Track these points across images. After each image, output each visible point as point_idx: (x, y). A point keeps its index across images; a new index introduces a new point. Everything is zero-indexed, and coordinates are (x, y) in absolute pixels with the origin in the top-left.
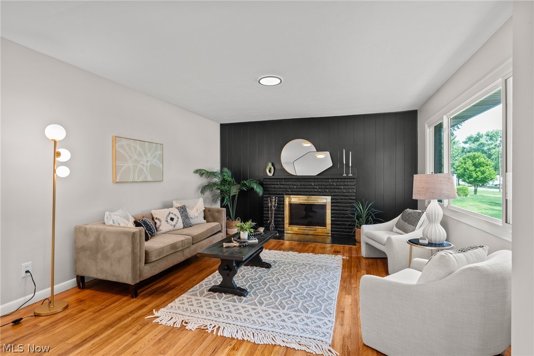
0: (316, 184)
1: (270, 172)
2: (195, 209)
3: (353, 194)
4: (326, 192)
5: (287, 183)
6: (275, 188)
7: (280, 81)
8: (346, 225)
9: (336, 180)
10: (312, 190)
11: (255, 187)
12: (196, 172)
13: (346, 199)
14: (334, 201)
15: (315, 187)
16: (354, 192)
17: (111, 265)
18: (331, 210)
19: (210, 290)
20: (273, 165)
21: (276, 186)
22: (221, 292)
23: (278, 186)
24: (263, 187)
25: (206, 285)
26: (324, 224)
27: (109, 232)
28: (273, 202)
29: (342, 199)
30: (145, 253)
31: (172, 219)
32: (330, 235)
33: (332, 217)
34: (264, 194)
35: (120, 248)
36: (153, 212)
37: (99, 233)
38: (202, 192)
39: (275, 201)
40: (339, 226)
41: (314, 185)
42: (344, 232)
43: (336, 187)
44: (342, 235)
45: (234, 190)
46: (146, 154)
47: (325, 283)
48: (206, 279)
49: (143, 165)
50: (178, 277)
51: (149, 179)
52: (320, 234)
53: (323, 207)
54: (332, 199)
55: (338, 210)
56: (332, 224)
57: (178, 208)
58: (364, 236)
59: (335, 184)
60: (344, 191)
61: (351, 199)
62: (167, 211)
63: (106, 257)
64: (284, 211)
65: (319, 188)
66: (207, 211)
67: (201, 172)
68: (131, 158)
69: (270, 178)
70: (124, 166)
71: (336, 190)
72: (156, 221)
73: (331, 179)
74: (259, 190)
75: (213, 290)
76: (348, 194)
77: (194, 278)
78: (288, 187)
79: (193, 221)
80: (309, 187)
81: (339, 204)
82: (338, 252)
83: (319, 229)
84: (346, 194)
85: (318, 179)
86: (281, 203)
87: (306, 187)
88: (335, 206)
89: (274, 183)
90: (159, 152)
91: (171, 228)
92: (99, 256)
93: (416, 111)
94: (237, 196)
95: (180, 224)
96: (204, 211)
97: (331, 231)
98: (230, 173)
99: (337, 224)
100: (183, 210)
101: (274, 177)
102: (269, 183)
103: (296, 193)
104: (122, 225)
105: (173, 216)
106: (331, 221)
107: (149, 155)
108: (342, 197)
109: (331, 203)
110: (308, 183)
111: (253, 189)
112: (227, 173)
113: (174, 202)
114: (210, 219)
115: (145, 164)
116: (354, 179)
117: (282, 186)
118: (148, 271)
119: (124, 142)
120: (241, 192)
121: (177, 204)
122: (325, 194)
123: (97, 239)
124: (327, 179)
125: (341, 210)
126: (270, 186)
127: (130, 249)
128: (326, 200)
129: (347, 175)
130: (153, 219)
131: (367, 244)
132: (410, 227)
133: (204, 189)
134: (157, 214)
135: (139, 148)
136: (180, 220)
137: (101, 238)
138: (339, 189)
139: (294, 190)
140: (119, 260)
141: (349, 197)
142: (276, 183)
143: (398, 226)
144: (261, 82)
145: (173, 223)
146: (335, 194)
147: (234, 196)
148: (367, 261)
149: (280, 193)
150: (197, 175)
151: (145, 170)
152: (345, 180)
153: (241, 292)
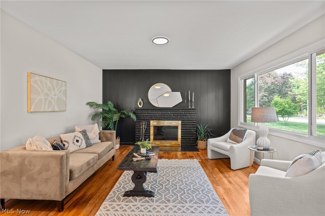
0: (171, 113)
1: (140, 104)
2: (93, 132)
3: (195, 119)
4: (178, 118)
5: (152, 112)
6: (143, 115)
7: (167, 41)
8: (191, 139)
9: (184, 111)
10: (169, 117)
11: (132, 115)
12: (88, 104)
13: (190, 122)
14: (183, 124)
15: (171, 115)
16: (195, 118)
17: (38, 185)
18: (181, 130)
19: (124, 196)
20: (142, 100)
21: (144, 114)
22: (133, 196)
23: (146, 114)
24: (136, 115)
25: (117, 191)
26: (176, 139)
27: (35, 157)
28: (143, 126)
29: (188, 122)
30: (70, 172)
31: (77, 141)
32: (180, 145)
33: (181, 134)
34: (137, 120)
35: (48, 170)
36: (61, 136)
37: (23, 158)
38: (93, 119)
39: (145, 124)
40: (186, 140)
41: (171, 114)
42: (189, 143)
43: (184, 115)
44: (188, 145)
45: (116, 117)
46: (54, 89)
47: (199, 179)
48: (115, 187)
49: (52, 98)
50: (91, 187)
51: (56, 109)
52: (173, 145)
53: (176, 127)
54: (182, 123)
55: (185, 129)
56: (182, 139)
57: (80, 132)
58: (211, 146)
59: (183, 113)
60: (189, 117)
61: (194, 122)
62: (72, 135)
63: (31, 179)
64: (150, 131)
65: (174, 116)
66: (101, 133)
67: (91, 104)
68: (43, 91)
69: (140, 109)
70: (37, 98)
71: (184, 117)
72: (64, 143)
73: (181, 109)
74: (134, 117)
75: (128, 194)
76: (191, 119)
77: (104, 186)
78: (152, 115)
79: (92, 142)
80: (167, 115)
81: (186, 126)
82: (192, 157)
83: (173, 142)
84: (190, 119)
85: (173, 109)
86: (149, 126)
87: (165, 115)
88: (183, 127)
89: (143, 112)
90: (63, 88)
91: (77, 148)
92: (24, 178)
93: (230, 70)
94: (117, 122)
95: (84, 145)
96: (99, 133)
97: (181, 143)
98: (112, 105)
99: (184, 139)
100: (84, 133)
101: (143, 108)
102: (140, 112)
103: (158, 119)
104: (44, 149)
105: (78, 139)
106: (181, 136)
107: (56, 90)
108: (188, 121)
109: (182, 125)
110: (166, 112)
111: (130, 116)
112: (111, 105)
113: (76, 128)
114: (104, 139)
115: (53, 97)
116: (195, 109)
117: (148, 115)
118: (72, 187)
119: (37, 78)
120: (121, 119)
121: (78, 129)
122: (177, 119)
123: (22, 164)
124: (178, 109)
125: (187, 129)
126: (140, 114)
127: (58, 170)
128: (178, 123)
129: (191, 107)
130: (62, 141)
131: (212, 150)
132: (240, 139)
133: (94, 117)
134: (64, 137)
135: (48, 83)
136: (84, 142)
137: (26, 162)
138: (186, 116)
139: (157, 117)
140: (46, 181)
141: (192, 121)
142: (144, 112)
143: (230, 138)
144: (154, 41)
145: (79, 144)
146: (184, 119)
147: (115, 122)
148: (213, 162)
149: (147, 119)
150: (88, 106)
151: (53, 102)
152: (190, 110)
153: (150, 194)
